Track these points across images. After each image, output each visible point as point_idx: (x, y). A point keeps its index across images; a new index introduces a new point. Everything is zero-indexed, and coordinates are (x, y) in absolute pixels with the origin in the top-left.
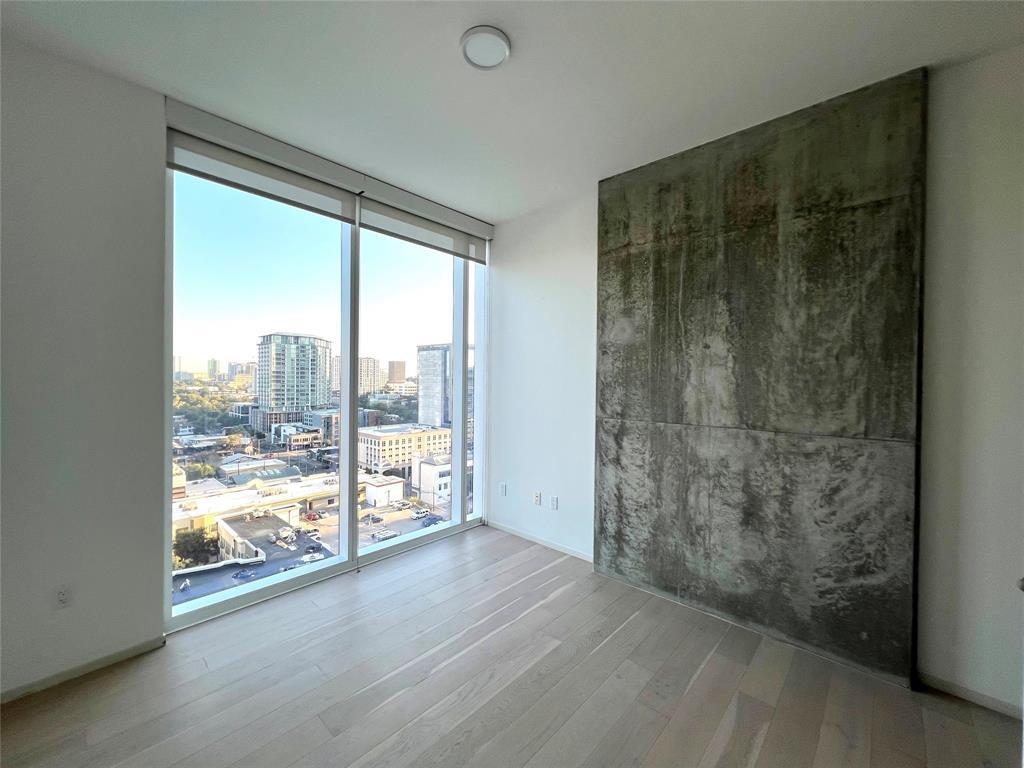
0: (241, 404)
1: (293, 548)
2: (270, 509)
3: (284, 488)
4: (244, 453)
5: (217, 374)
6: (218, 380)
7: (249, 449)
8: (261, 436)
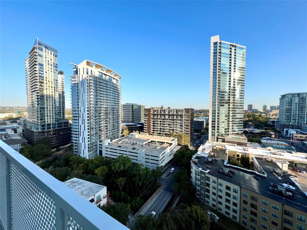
0: (272, 120)
1: (280, 178)
2: (274, 160)
3: (283, 154)
4: (271, 137)
5: (266, 110)
6: (266, 111)
7: (273, 136)
8: (279, 132)
